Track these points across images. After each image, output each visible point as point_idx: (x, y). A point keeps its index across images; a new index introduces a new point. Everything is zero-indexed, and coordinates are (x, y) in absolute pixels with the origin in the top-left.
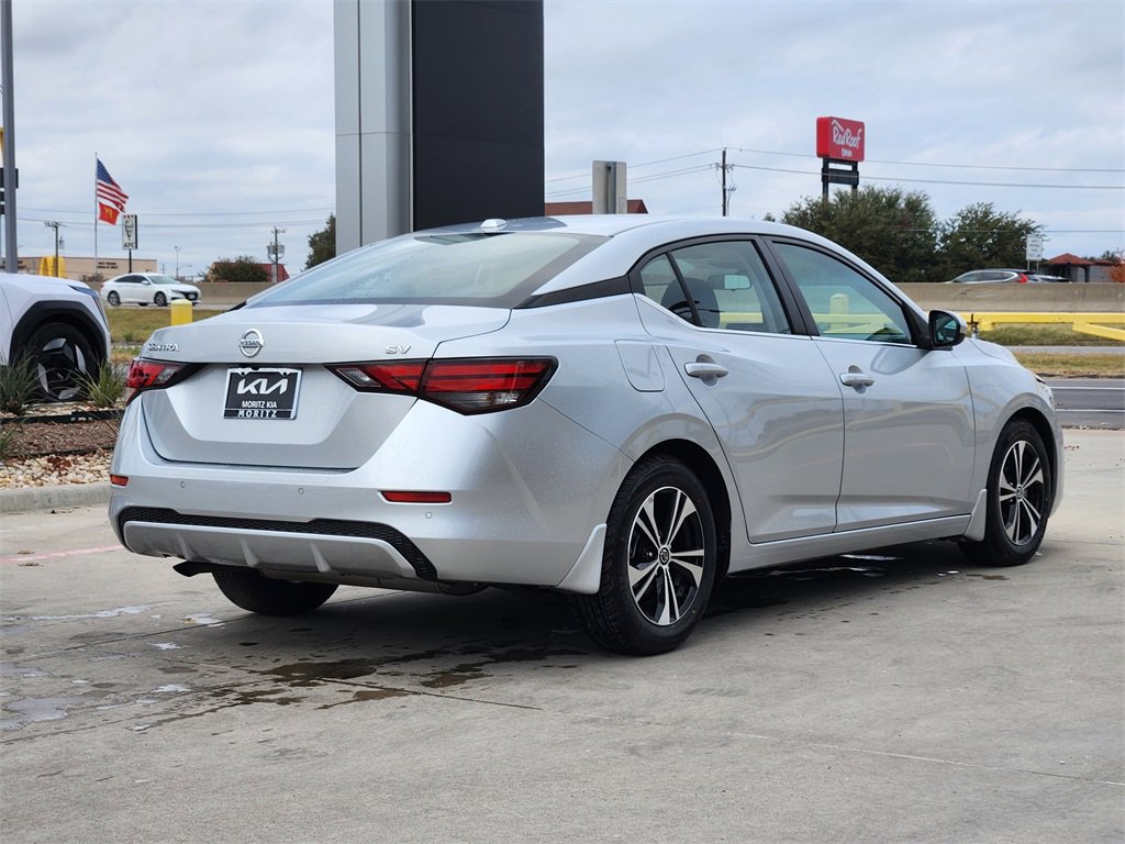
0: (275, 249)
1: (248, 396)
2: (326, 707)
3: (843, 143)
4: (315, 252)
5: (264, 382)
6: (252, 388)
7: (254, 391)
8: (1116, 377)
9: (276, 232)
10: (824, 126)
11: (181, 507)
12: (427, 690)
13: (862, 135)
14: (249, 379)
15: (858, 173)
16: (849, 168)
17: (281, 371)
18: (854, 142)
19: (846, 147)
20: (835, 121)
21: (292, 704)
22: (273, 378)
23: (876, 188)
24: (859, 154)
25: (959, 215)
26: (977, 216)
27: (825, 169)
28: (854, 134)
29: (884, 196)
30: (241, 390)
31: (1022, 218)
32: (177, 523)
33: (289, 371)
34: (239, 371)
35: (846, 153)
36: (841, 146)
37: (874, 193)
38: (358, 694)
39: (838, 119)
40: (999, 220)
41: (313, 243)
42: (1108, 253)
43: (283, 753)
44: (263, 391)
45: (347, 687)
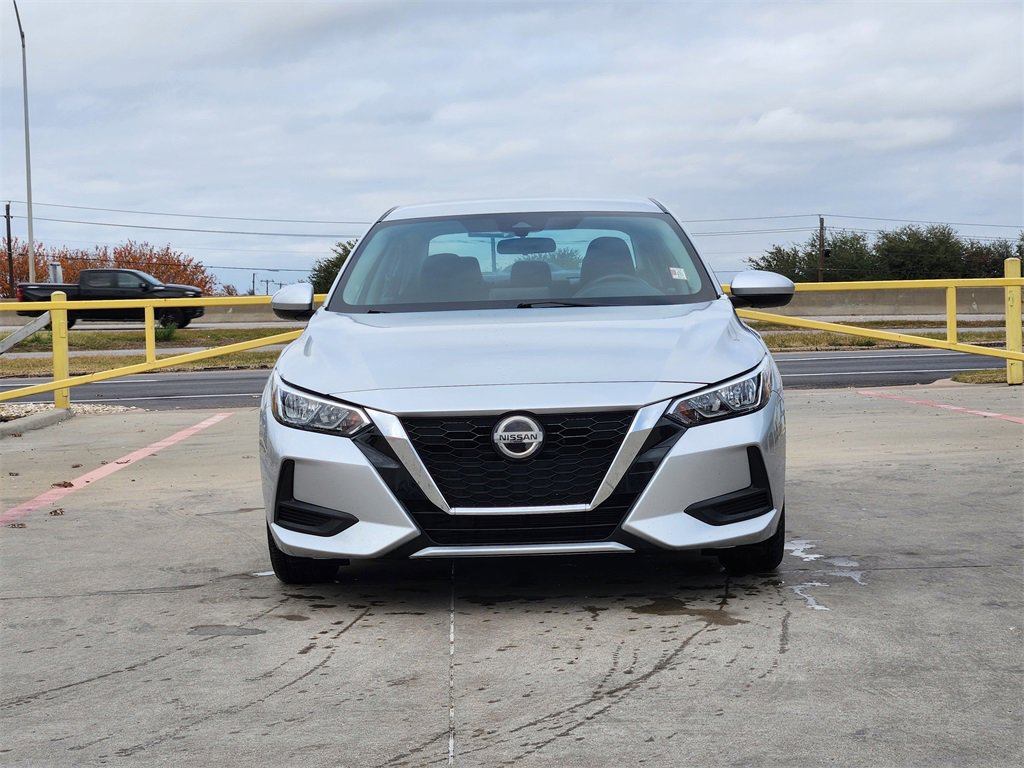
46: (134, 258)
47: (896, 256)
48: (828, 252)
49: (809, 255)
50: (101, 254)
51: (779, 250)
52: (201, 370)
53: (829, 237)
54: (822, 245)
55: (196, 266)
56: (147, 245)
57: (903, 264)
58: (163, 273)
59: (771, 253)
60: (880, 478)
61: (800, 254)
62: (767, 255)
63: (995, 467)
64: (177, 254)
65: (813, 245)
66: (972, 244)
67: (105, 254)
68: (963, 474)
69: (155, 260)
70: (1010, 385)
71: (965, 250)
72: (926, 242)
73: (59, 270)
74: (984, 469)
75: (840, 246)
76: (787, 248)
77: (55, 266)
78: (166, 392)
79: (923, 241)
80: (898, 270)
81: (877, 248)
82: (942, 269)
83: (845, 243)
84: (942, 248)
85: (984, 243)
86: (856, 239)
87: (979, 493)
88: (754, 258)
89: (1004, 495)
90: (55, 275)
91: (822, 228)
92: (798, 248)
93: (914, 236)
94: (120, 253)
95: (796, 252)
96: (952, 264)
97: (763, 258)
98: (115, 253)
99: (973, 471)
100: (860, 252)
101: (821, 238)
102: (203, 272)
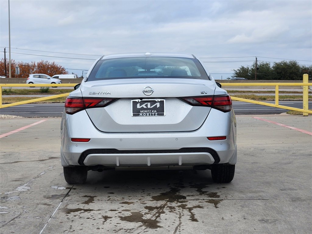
1: (143, 109)
5: (149, 104)
6: (144, 106)
7: (145, 107)
11: (119, 148)
14: (142, 103)
17: (157, 100)
22: (153, 102)
30: (138, 106)
32: (117, 153)
33: (159, 100)
34: (137, 100)
44: (149, 106)
46: (44, 66)
47: (279, 70)
48: (258, 68)
49: (252, 69)
50: (33, 64)
51: (243, 67)
52: (51, 103)
53: (258, 63)
54: (256, 66)
55: (63, 69)
56: (47, 62)
57: (281, 72)
58: (52, 70)
59: (241, 68)
60: (245, 154)
61: (250, 69)
62: (239, 69)
63: (287, 151)
64: (57, 64)
65: (254, 66)
66: (303, 67)
67: (34, 64)
68: (274, 154)
69: (50, 66)
70: (304, 116)
71: (301, 68)
72: (289, 66)
73: (19, 69)
74: (282, 152)
75: (262, 67)
76: (245, 67)
77: (17, 68)
78: (35, 111)
79: (288, 65)
80: (280, 74)
81: (273, 67)
82: (293, 74)
83: (263, 65)
84: (294, 68)
85: (307, 66)
86: (267, 64)
87: (277, 163)
88: (235, 70)
89: (286, 164)
90: (17, 71)
91: (256, 61)
92: (249, 67)
93: (285, 64)
94: (39, 64)
95: (248, 68)
96: (297, 73)
97: (238, 70)
98: (38, 64)
99: (278, 153)
100: (268, 68)
101: (256, 64)
102: (65, 70)
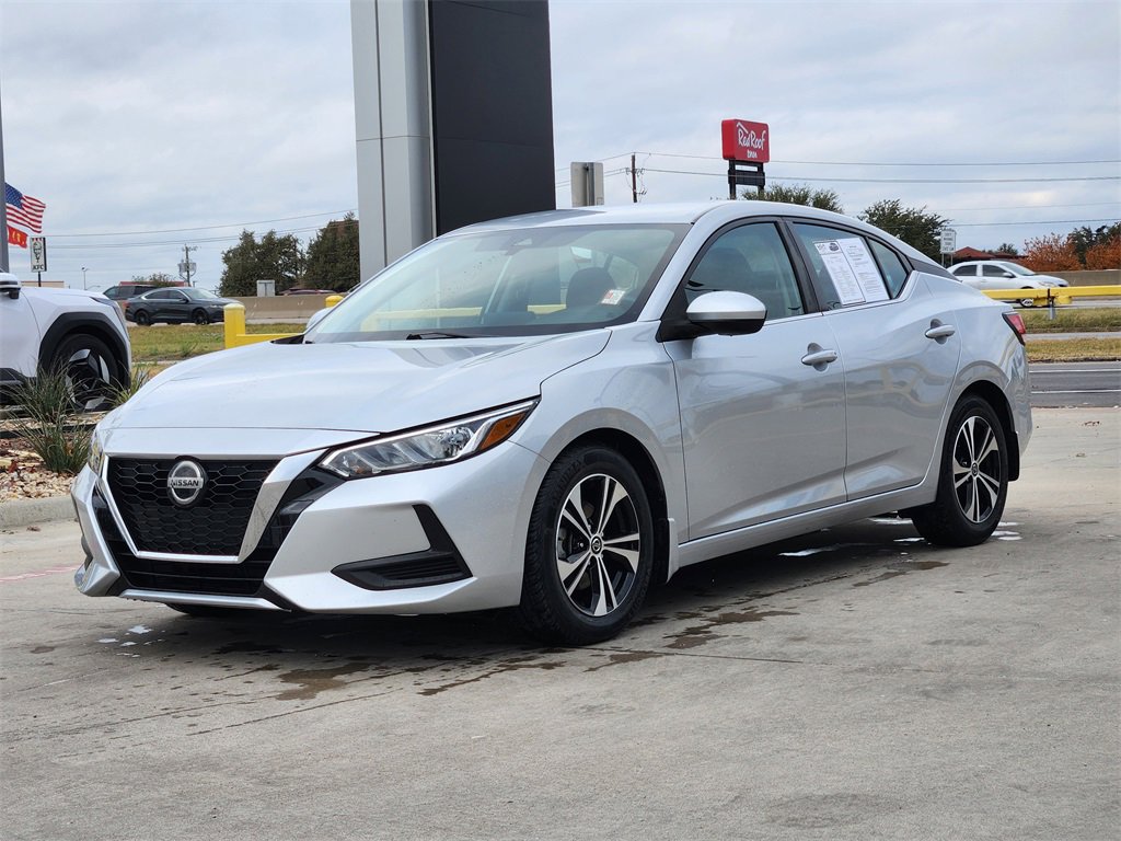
0: (186, 267)
2: (591, 670)
3: (748, 145)
4: (230, 268)
8: (1070, 361)
9: (187, 250)
10: (729, 129)
12: (674, 651)
13: (767, 136)
15: (764, 174)
16: (755, 169)
18: (759, 144)
19: (751, 148)
20: (739, 123)
21: (557, 669)
23: (783, 188)
24: (764, 154)
25: (867, 212)
26: (884, 214)
27: (732, 171)
28: (759, 136)
29: (792, 195)
31: (928, 213)
35: (752, 155)
36: (746, 148)
37: (782, 193)
38: (612, 657)
39: (741, 121)
40: (907, 216)
41: (227, 259)
42: (1005, 245)
43: (590, 709)
45: (596, 652)
